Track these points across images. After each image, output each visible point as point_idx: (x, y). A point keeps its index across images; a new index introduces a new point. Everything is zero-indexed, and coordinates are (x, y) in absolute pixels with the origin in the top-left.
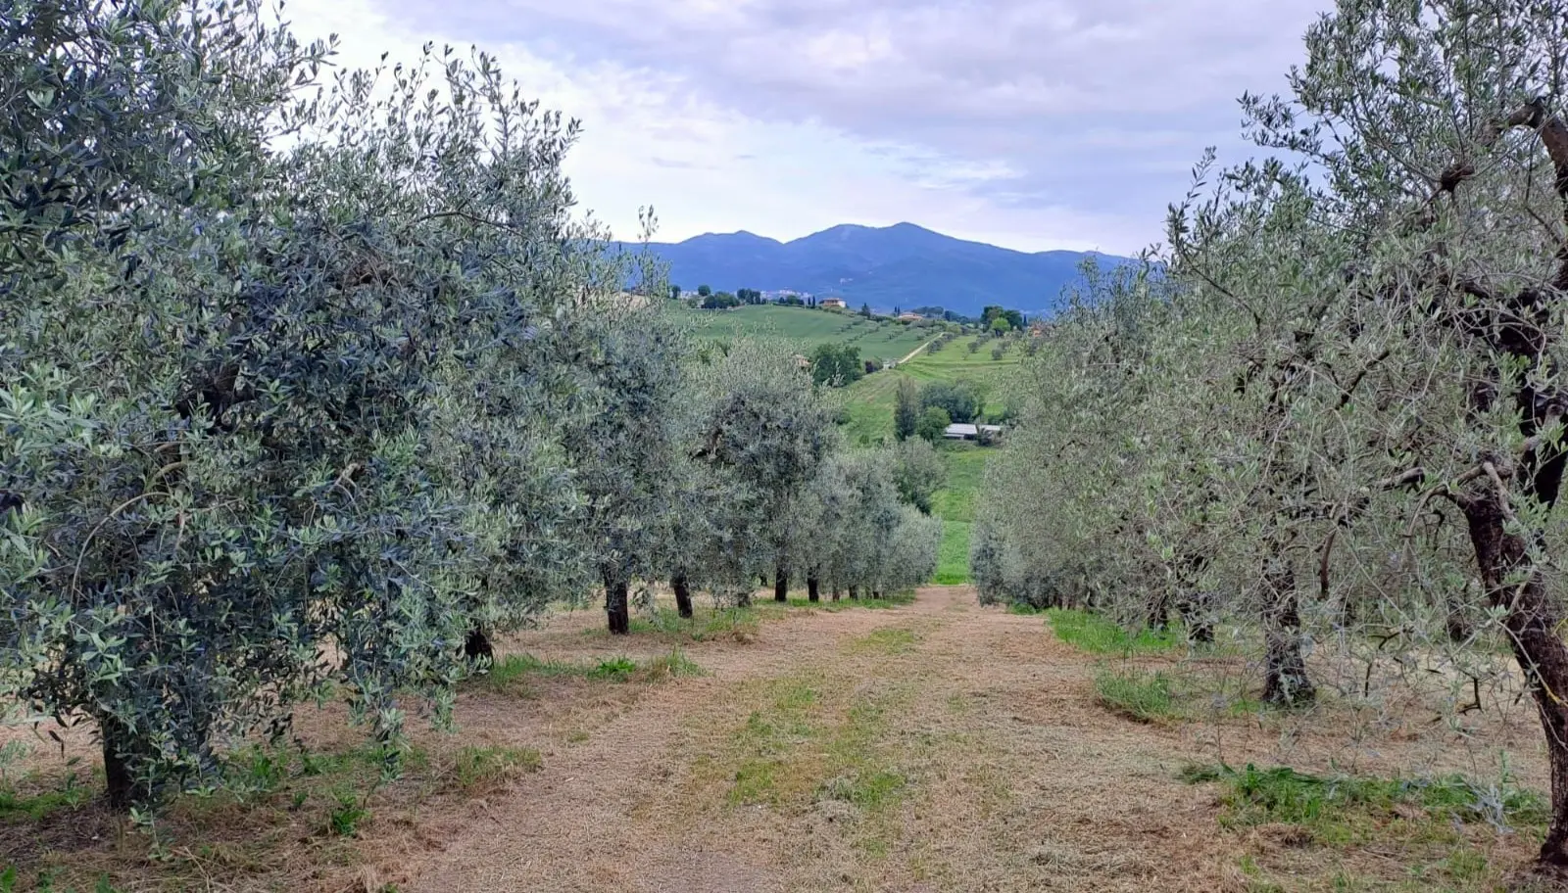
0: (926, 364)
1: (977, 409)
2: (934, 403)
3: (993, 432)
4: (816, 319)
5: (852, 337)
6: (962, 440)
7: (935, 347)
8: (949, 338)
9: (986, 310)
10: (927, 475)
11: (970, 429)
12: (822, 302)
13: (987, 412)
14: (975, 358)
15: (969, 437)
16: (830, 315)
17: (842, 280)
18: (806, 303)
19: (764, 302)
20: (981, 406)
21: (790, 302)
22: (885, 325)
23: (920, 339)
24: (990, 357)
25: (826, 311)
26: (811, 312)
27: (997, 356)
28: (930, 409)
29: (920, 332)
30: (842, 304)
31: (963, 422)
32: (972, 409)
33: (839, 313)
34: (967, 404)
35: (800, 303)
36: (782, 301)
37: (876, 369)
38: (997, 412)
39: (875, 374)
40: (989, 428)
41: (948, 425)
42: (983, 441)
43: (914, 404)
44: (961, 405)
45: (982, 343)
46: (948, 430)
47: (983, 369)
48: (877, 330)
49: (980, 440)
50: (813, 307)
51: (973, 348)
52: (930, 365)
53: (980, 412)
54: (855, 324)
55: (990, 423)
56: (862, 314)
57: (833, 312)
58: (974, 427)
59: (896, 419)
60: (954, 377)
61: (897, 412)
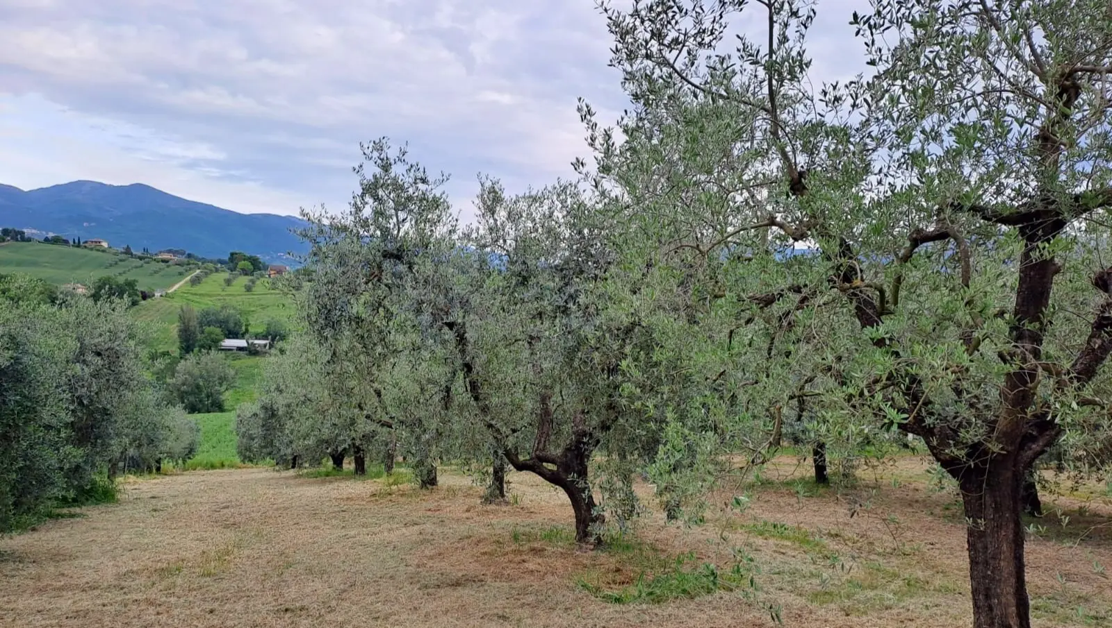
0: (192, 294)
1: (244, 328)
2: (209, 324)
3: (259, 345)
4: (86, 256)
5: (121, 270)
6: (235, 351)
7: (196, 281)
8: (206, 274)
9: (232, 254)
10: (219, 379)
11: (242, 343)
12: (86, 242)
13: (251, 330)
14: (230, 290)
15: (240, 349)
16: (94, 253)
17: (85, 224)
18: (71, 242)
19: (29, 240)
20: (247, 325)
21: (56, 241)
22: (148, 263)
23: (181, 274)
24: (244, 289)
25: (92, 249)
26: (76, 250)
27: (249, 289)
28: (207, 329)
29: (181, 269)
30: (105, 245)
31: (234, 338)
32: (241, 327)
33: (104, 251)
34: (236, 324)
35: (66, 242)
36: (47, 240)
37: (150, 297)
38: (260, 330)
39: (149, 300)
40: (256, 342)
41: (221, 340)
42: (252, 351)
43: (194, 323)
44: (231, 325)
45: (234, 278)
46: (223, 344)
47: (239, 298)
48: (142, 266)
49: (250, 352)
50: (79, 246)
51: (228, 282)
52: (196, 294)
53: (247, 331)
54: (121, 260)
55: (256, 339)
56: (126, 253)
57: (98, 250)
58: (244, 341)
59: (180, 336)
60: (219, 304)
61: (180, 331)
